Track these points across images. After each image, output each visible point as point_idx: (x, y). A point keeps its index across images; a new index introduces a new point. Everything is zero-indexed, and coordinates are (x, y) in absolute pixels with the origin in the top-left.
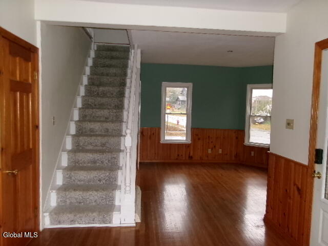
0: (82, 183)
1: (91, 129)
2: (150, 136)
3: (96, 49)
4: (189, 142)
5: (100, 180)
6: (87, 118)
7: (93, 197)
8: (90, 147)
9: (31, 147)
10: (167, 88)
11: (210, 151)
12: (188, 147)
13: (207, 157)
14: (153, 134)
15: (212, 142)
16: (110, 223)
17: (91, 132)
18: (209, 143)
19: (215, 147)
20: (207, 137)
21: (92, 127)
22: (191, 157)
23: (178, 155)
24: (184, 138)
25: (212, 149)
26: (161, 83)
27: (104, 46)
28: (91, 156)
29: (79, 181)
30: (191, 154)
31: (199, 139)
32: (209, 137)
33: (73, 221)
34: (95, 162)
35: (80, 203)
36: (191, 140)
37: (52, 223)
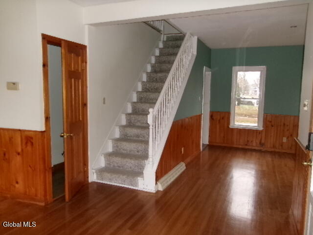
0: (125, 152)
1: (143, 109)
2: (219, 121)
3: (165, 40)
4: (261, 128)
5: (138, 152)
6: (143, 100)
7: (129, 163)
8: (138, 124)
9: (81, 119)
10: (238, 72)
11: (285, 140)
12: (260, 133)
13: (282, 146)
14: (223, 118)
15: (288, 130)
16: (136, 186)
17: (143, 111)
18: (283, 131)
19: (291, 135)
20: (282, 124)
21: (143, 107)
22: (261, 144)
23: (248, 141)
24: (256, 125)
25: (288, 138)
26: (232, 68)
27: (172, 36)
28: (136, 131)
29: (123, 150)
30: (263, 141)
31: (272, 126)
32: (284, 124)
33: (110, 180)
34: (138, 136)
35: (120, 167)
36: (263, 127)
37: (98, 178)
